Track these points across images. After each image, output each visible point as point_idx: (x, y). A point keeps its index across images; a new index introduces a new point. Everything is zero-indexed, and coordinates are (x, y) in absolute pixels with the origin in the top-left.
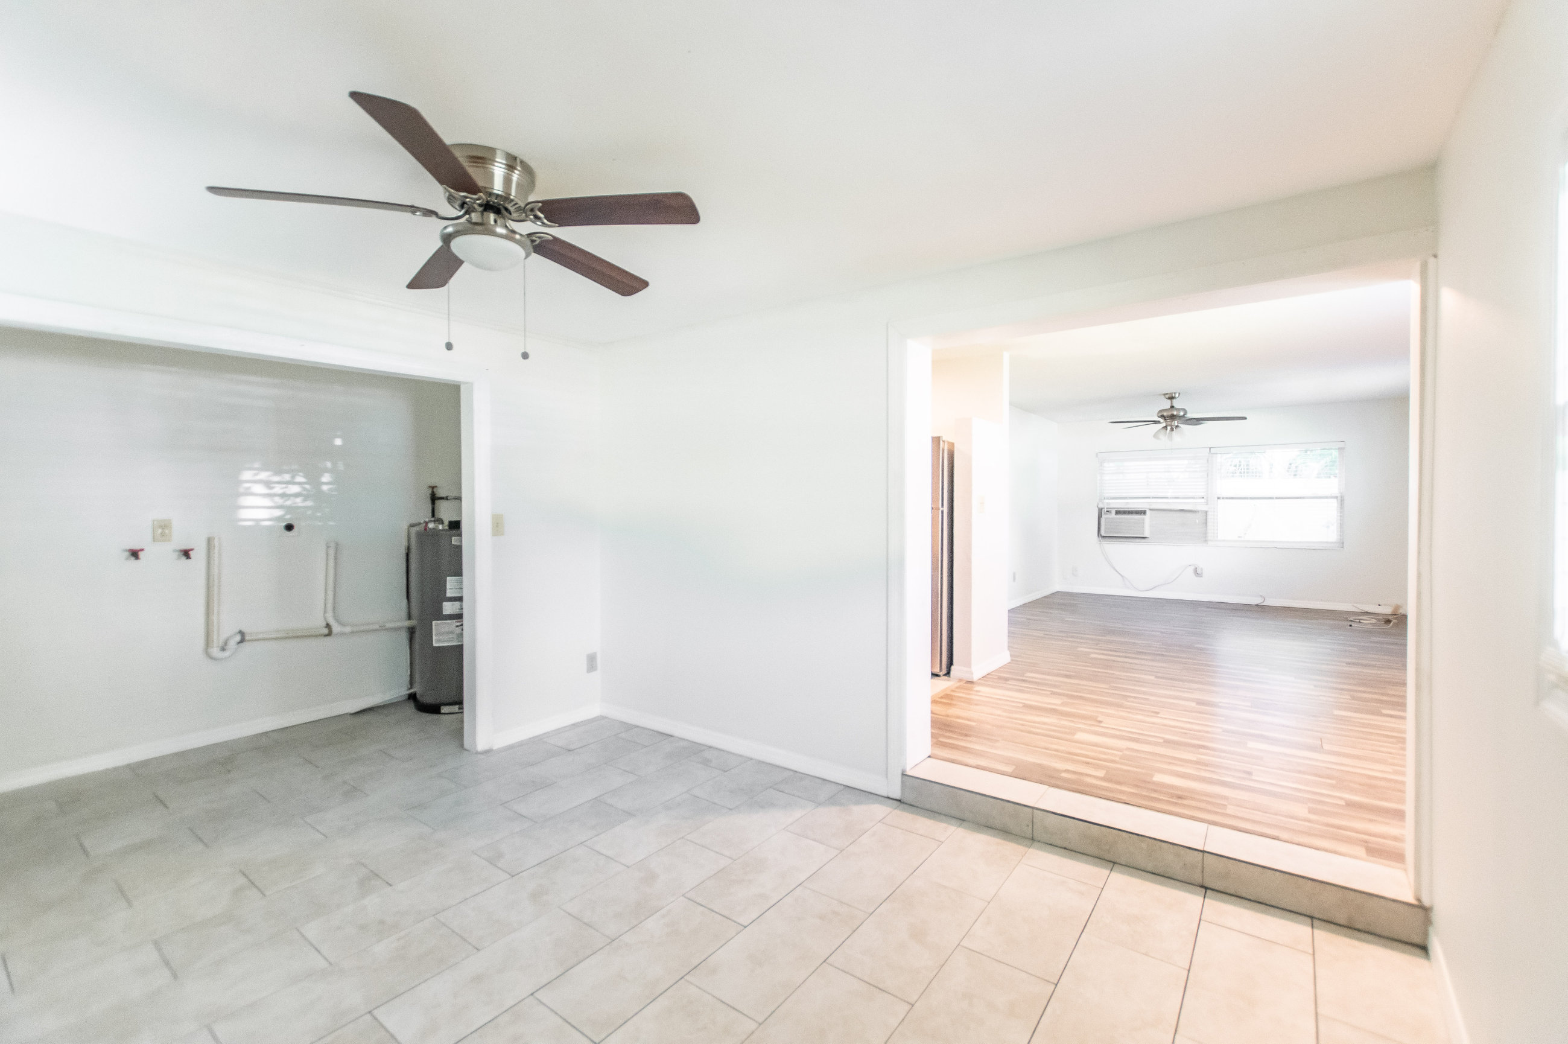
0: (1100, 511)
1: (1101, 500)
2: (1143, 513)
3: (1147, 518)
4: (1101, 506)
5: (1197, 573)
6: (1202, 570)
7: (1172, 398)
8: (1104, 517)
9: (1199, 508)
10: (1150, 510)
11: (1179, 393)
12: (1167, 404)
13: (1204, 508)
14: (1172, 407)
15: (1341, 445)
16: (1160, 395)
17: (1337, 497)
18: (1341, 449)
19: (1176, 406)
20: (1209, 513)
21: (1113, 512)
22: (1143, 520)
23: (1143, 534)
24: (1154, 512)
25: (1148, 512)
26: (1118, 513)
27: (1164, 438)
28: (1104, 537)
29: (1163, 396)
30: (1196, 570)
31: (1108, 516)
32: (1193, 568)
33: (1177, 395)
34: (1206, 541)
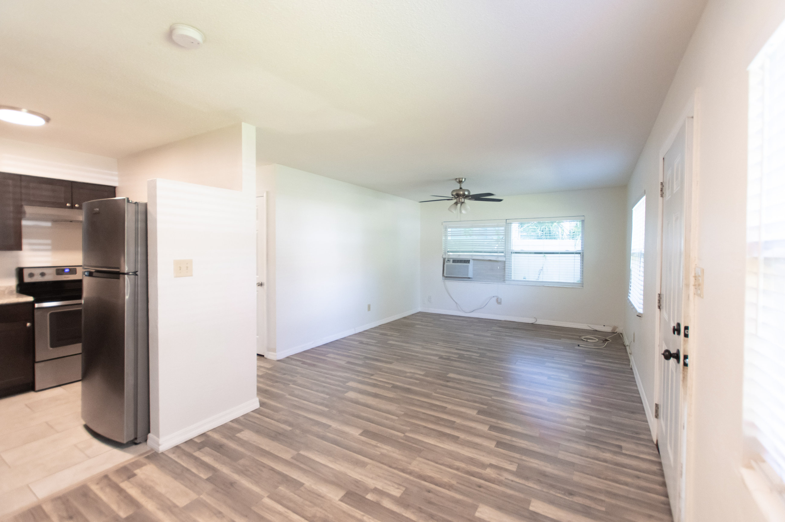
0: (444, 259)
1: (445, 253)
2: (468, 261)
3: (471, 265)
4: (444, 257)
5: (499, 302)
6: (501, 299)
7: (460, 182)
8: (446, 264)
9: (500, 259)
10: (474, 260)
11: (465, 179)
12: (457, 187)
13: (503, 259)
14: (461, 188)
15: (583, 218)
16: (452, 180)
17: (580, 253)
18: (583, 221)
19: (463, 188)
20: (506, 262)
21: (451, 261)
22: (468, 266)
23: (468, 275)
24: (475, 261)
25: (471, 262)
26: (455, 261)
27: (455, 212)
28: (446, 277)
29: (454, 181)
30: (497, 300)
31: (448, 263)
32: (495, 298)
33: (463, 180)
34: (504, 280)
